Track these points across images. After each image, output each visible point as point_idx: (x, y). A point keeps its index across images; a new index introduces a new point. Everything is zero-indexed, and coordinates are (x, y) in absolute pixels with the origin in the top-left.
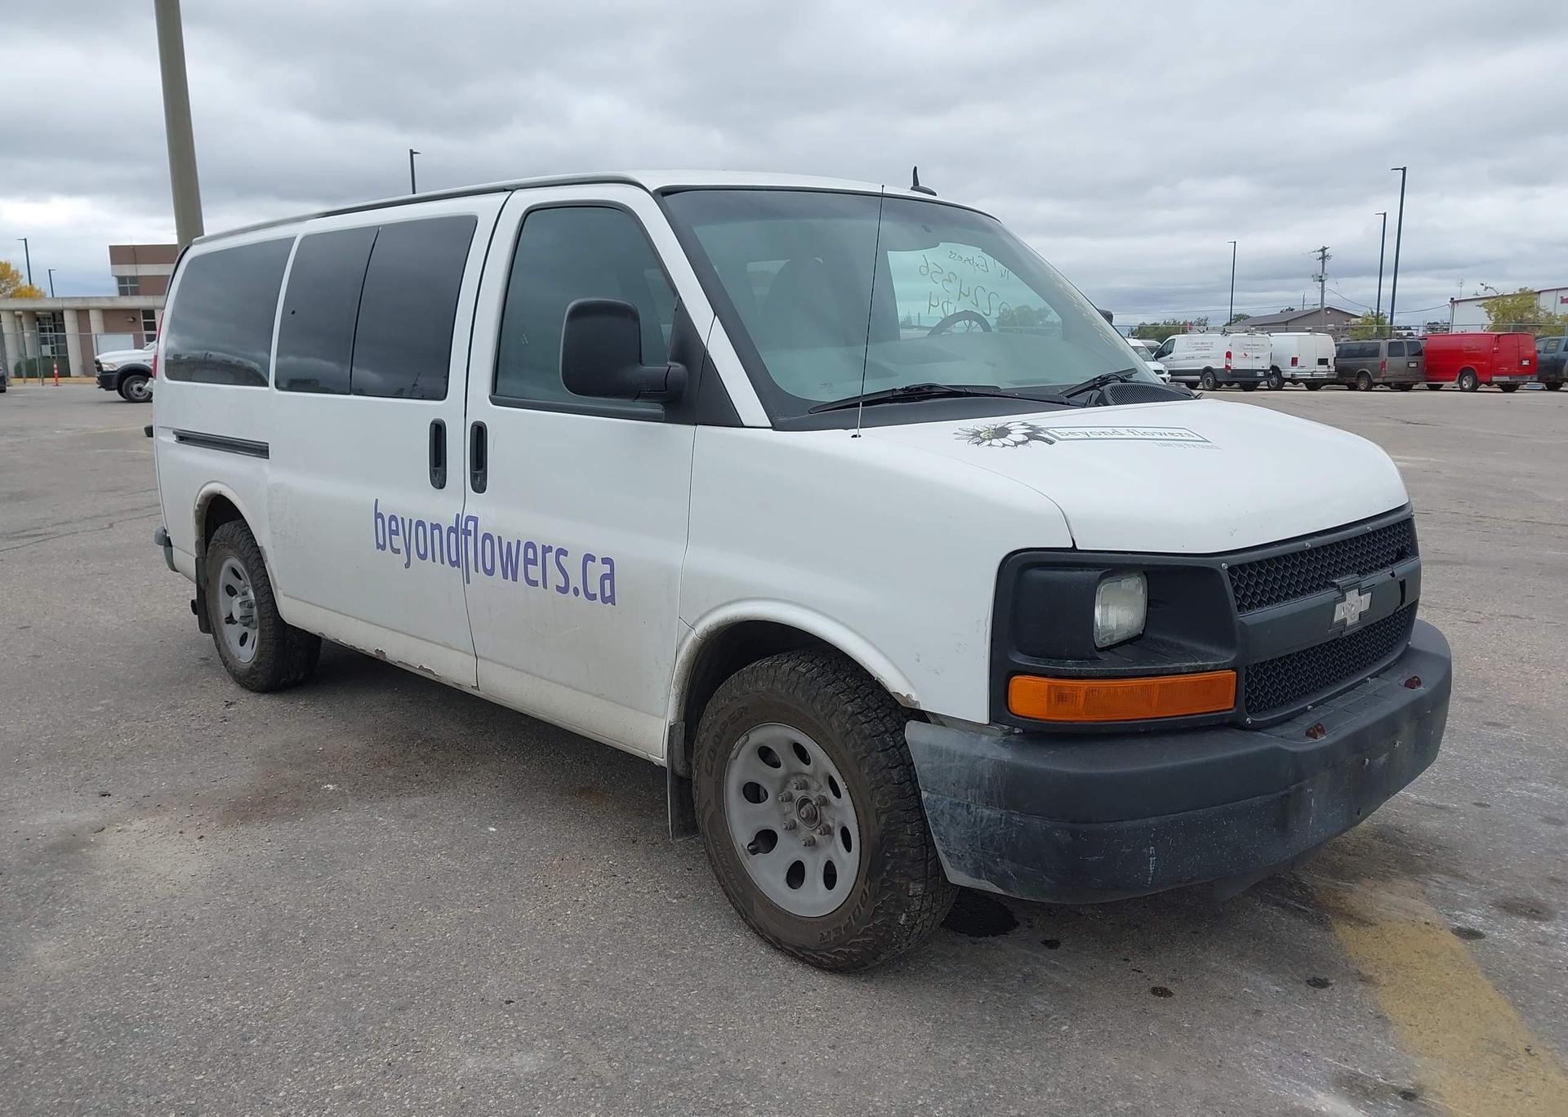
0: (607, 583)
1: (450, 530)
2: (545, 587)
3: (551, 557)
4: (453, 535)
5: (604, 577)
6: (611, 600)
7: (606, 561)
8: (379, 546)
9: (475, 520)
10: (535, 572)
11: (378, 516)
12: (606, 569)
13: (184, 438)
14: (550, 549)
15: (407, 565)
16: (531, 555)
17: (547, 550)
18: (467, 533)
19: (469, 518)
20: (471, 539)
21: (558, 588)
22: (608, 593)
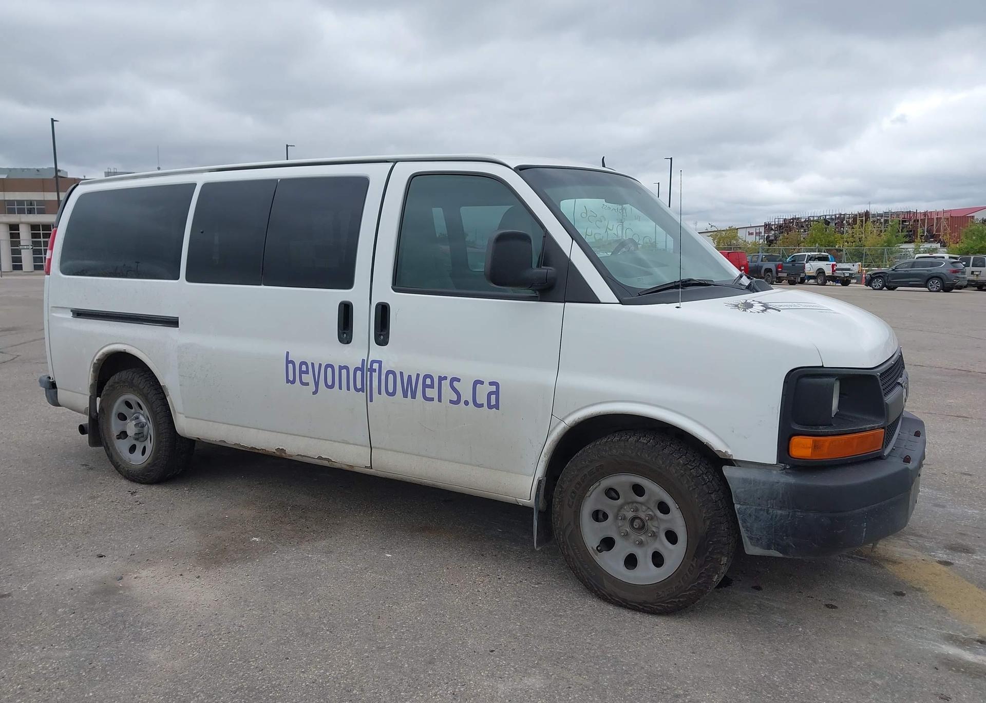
0: (493, 397)
1: (356, 369)
2: (440, 400)
3: (446, 384)
4: (359, 373)
5: (490, 394)
6: (497, 406)
7: (491, 384)
8: (288, 381)
9: (380, 362)
10: (430, 393)
11: (288, 362)
12: (494, 388)
13: (79, 314)
14: (445, 378)
15: (315, 393)
16: (428, 381)
17: (441, 379)
18: (372, 370)
19: (373, 362)
20: (375, 375)
21: (451, 402)
22: (493, 402)
